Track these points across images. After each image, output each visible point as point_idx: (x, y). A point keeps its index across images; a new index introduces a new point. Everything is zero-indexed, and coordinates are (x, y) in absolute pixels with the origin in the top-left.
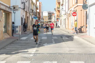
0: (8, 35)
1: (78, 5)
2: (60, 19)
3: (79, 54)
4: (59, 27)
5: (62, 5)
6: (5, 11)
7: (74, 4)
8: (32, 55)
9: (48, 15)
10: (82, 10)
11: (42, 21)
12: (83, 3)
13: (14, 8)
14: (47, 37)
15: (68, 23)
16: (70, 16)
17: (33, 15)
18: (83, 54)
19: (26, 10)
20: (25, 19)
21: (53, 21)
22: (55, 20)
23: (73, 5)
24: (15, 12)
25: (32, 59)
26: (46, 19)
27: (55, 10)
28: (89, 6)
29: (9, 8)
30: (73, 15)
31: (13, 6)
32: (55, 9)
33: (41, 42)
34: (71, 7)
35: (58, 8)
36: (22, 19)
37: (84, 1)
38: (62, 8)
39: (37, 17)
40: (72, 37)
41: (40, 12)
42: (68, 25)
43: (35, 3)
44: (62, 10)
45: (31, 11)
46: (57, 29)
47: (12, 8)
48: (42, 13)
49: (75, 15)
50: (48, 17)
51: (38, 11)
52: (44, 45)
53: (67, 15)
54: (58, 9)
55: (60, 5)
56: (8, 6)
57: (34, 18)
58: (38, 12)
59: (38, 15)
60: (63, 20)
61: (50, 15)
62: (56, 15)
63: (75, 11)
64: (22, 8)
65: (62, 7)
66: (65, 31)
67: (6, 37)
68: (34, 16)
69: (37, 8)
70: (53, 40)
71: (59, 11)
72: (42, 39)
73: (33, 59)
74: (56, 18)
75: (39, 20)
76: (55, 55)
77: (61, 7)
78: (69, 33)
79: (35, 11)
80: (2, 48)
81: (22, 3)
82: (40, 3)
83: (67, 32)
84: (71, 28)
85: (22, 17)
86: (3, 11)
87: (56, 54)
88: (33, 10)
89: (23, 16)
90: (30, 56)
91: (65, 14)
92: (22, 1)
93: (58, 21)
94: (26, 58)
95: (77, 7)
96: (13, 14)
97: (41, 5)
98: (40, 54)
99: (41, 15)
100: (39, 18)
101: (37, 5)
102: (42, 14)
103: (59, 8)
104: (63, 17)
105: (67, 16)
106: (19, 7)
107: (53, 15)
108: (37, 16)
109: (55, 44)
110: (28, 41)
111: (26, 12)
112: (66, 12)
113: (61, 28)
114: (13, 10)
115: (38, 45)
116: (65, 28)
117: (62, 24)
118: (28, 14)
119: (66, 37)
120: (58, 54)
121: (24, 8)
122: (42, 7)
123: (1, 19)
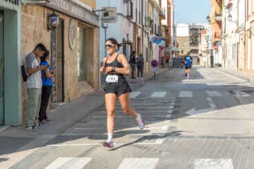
0: (90, 87)
2: (223, 44)
4: (220, 65)
5: (229, 6)
6: (81, 22)
8: (160, 141)
9: (190, 33)
11: (174, 49)
13: (106, 14)
14: (191, 92)
15: (245, 54)
16: (250, 37)
17: (152, 32)
19: (134, 20)
21: (204, 49)
22: (210, 48)
24: (105, 25)
25: (161, 152)
26: (185, 44)
27: (209, 21)
29: (93, 13)
31: (102, 10)
32: (208, 17)
33: (179, 106)
34: (253, 13)
35: (216, 15)
38: (230, 16)
39: (163, 39)
41: (170, 27)
42: (245, 60)
43: (158, 3)
44: (227, 20)
45: (148, 23)
46: (216, 70)
47: (101, 14)
48: (174, 28)
50: (188, 39)
51: (164, 22)
52: (187, 113)
53: (243, 32)
54: (218, 18)
55: (221, 8)
56: (90, 9)
57: (155, 40)
58: (165, 26)
59: (164, 35)
60: (230, 48)
61: (195, 34)
62: (210, 33)
64: (125, 15)
65: (229, 11)
67: (85, 90)
68: (154, 35)
69: (161, 16)
70: (208, 99)
71: (219, 23)
72: (181, 98)
73: (164, 153)
74: (211, 40)
75: (167, 46)
76: (223, 140)
77: (225, 12)
78: (248, 80)
79: (156, 22)
80: (77, 122)
82: (168, 3)
83: (243, 78)
84: (253, 68)
85: (126, 39)
86: (77, 22)
87: (225, 138)
88: (152, 21)
89: (127, 35)
91: (237, 31)
93: (217, 49)
94: (145, 148)
96: (102, 30)
97: (172, 6)
99: (172, 35)
100: (168, 41)
101: (162, 7)
102: (174, 32)
103: (220, 15)
104: (231, 40)
105: (242, 36)
106: (119, 11)
107: (202, 35)
108: (161, 35)
109: (218, 111)
110: (144, 103)
111: (135, 24)
112: (240, 25)
113: (225, 67)
114: (102, 19)
115: (173, 113)
116: (236, 68)
117: (228, 59)
118: (140, 30)
119: (244, 91)
120: (231, 138)
121: (130, 14)
122: (174, 12)
123: (73, 44)
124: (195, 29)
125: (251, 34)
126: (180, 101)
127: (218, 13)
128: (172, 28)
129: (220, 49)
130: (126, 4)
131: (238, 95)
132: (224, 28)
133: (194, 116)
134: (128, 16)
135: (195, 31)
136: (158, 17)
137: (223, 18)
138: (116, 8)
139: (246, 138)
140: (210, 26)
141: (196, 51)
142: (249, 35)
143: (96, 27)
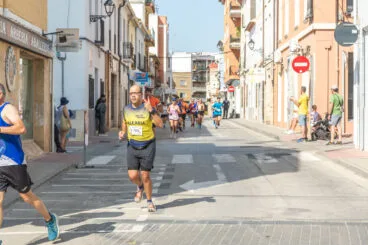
0: (39, 148)
1: (315, 25)
2: (242, 85)
3: (326, 223)
4: (238, 116)
5: (251, 27)
6: (25, 51)
7: (297, 22)
8: (138, 228)
9: (193, 67)
10: (330, 49)
11: (169, 91)
12: (338, 20)
13: (63, 39)
14: (191, 156)
15: (275, 99)
16: (281, 74)
17: (134, 66)
18: (342, 224)
19: (106, 48)
20: (102, 84)
21: (214, 92)
22: (222, 90)
23: (296, 28)
24: (62, 54)
25: (138, 243)
26: (186, 84)
27: (222, 49)
28: (361, 32)
29: (43, 37)
30: (297, 69)
31: (56, 33)
32: (220, 43)
33: (170, 177)
34: (286, 37)
35: (232, 41)
36: (91, 82)
37: (340, 12)
38: (251, 41)
39: (152, 77)
40: (294, 154)
41: (161, 57)
42: (275, 107)
43: (143, 21)
44: (247, 48)
45: (127, 52)
46: (231, 123)
47: (55, 39)
48: (169, 59)
49: (305, 69)
50: (190, 76)
51: (153, 50)
52: (181, 186)
53: (270, 66)
55: (239, 29)
56: (39, 30)
57: (139, 78)
58: (154, 57)
59: (153, 71)
60: (252, 89)
61: (201, 69)
62: (223, 67)
63: (305, 52)
64: (93, 40)
65: (251, 35)
66: (264, 133)
67: (30, 153)
68: (137, 71)
69: (149, 41)
70: (215, 166)
71: (236, 52)
72: (174, 165)
74: (225, 78)
75: (157, 86)
76: (231, 226)
77: (245, 36)
78: (278, 138)
79: (139, 49)
80: (16, 200)
81: (93, 19)
82: (160, 22)
83: (270, 135)
84: (286, 120)
85: (93, 77)
86: (18, 50)
87: (235, 223)
89: (96, 70)
90: (132, 233)
91: (262, 65)
92: (93, 13)
93: (233, 91)
95: (312, 35)
96: (57, 63)
97: (165, 27)
98: (171, 225)
99: (165, 70)
100: (158, 80)
101: (150, 28)
102: (169, 65)
103: (238, 40)
104: (254, 77)
105: (269, 73)
106: (82, 34)
107: (211, 70)
108: (149, 70)
109: (228, 184)
110: (119, 173)
111: (108, 54)
112: (266, 56)
113: (245, 118)
114: (57, 47)
115: (160, 187)
116: (261, 120)
117: (250, 106)
118: (115, 63)
119: (269, 155)
120: (244, 223)
121: (99, 39)
122: (168, 35)
123: (12, 83)
124: (200, 61)
125: (282, 69)
126: (173, 170)
127: (235, 37)
128: (165, 60)
129: (238, 91)
130: (93, 24)
131: (260, 161)
132: (242, 60)
133: (192, 192)
134: (96, 42)
135: (199, 65)
136: (144, 43)
137: (241, 45)
138: (78, 30)
139: (266, 223)
140: (222, 56)
141: (202, 94)
142: (280, 71)
143: (47, 58)
